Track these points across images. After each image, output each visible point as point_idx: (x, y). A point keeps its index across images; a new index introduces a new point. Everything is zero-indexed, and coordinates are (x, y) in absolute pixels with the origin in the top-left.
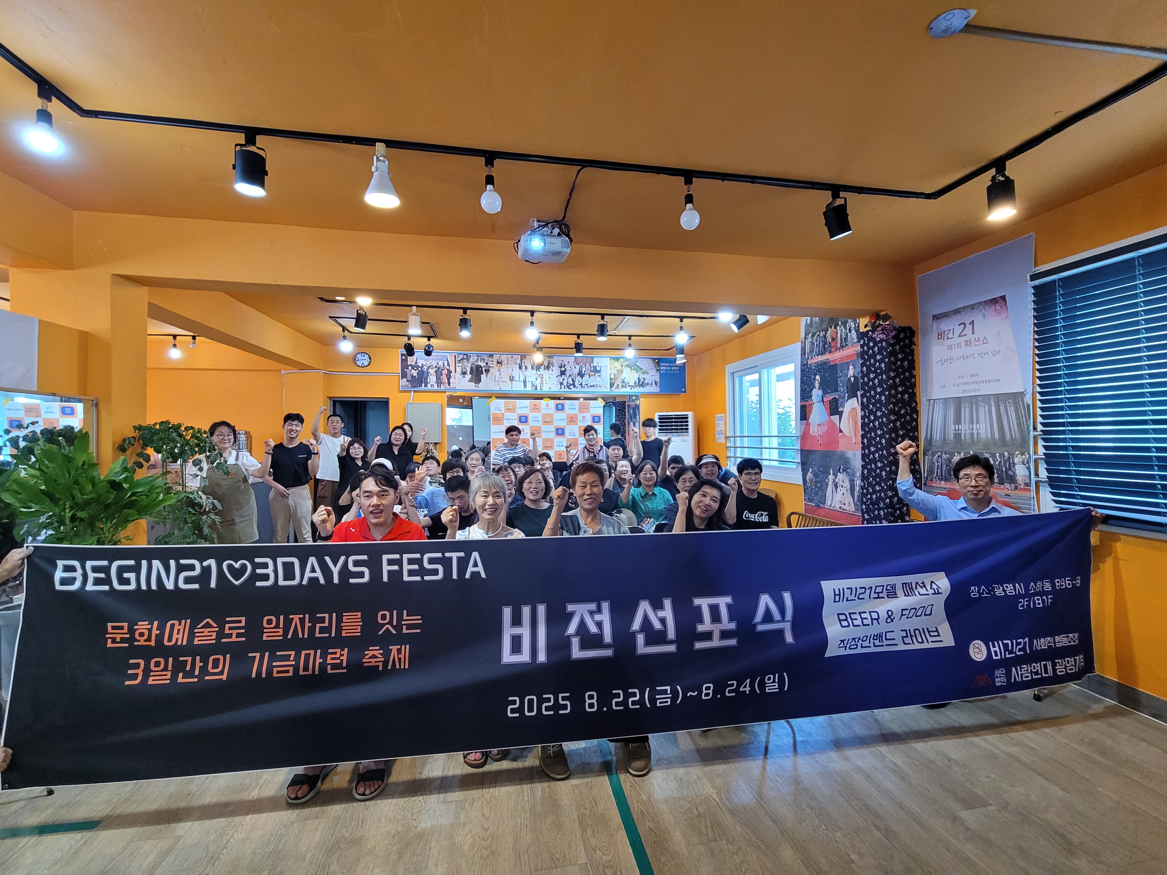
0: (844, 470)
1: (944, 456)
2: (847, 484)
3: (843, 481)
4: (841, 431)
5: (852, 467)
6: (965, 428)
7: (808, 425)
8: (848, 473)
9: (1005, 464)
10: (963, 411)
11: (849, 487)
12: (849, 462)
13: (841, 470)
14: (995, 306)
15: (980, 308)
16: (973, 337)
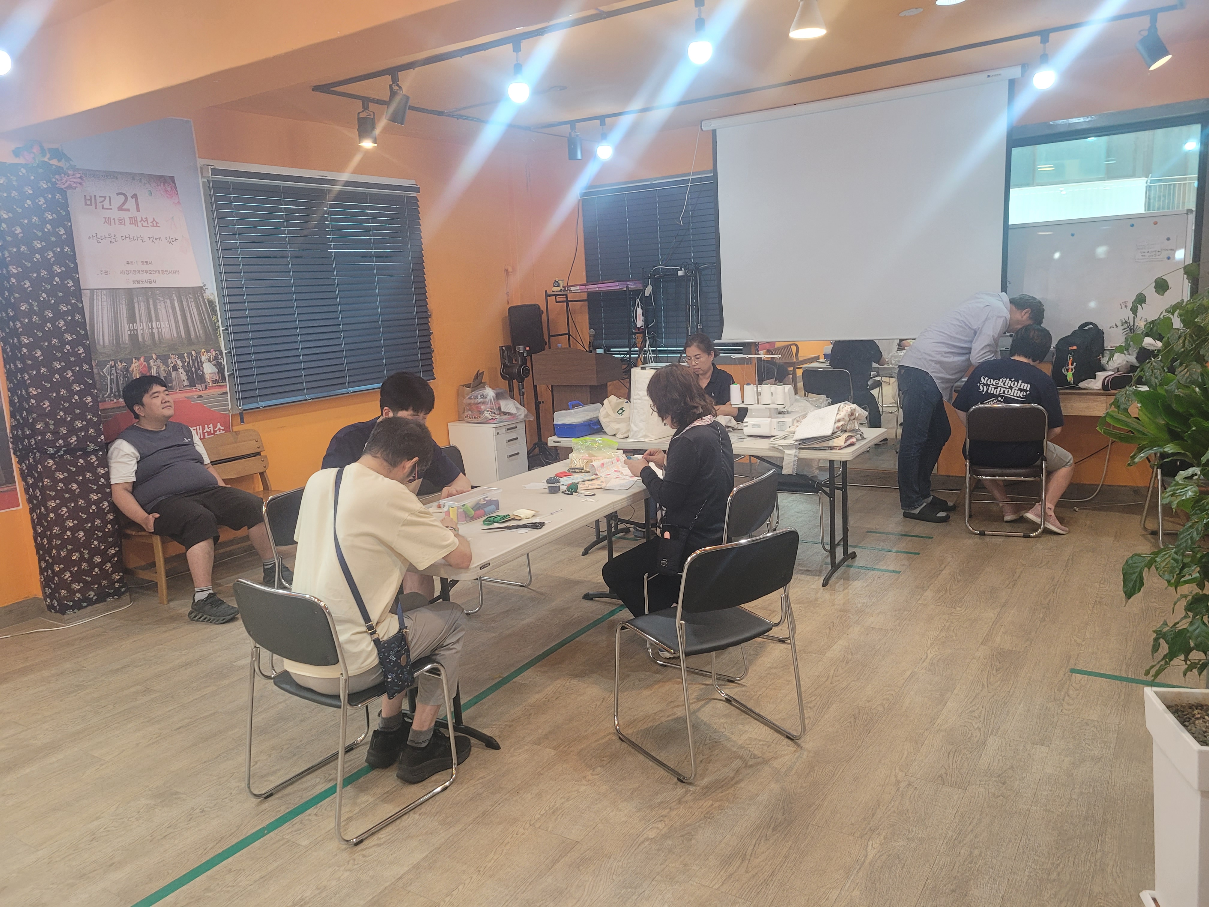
1: (120, 366)
6: (142, 328)
9: (194, 364)
10: (136, 305)
14: (164, 185)
15: (143, 181)
16: (139, 216)
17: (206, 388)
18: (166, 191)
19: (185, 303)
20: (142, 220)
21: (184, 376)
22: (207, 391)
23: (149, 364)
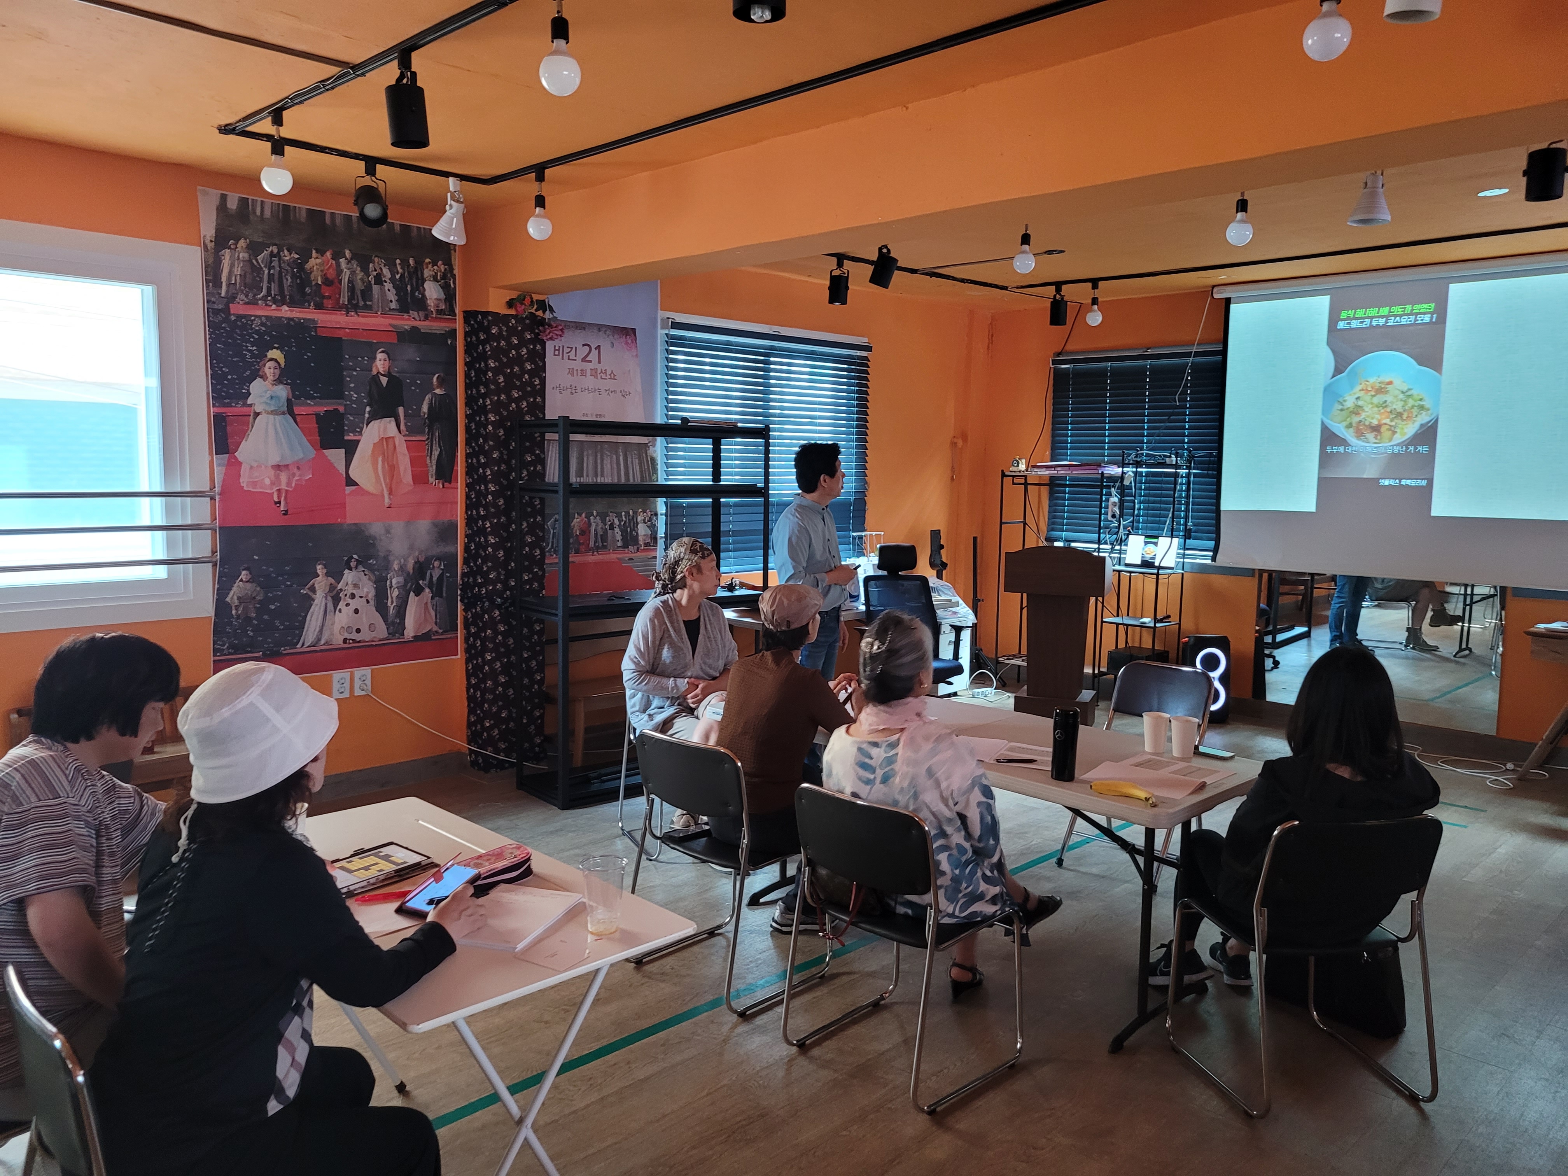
0: (359, 562)
2: (368, 589)
3: (356, 586)
4: (350, 482)
5: (382, 554)
7: (234, 465)
8: (370, 568)
9: (630, 523)
10: (585, 459)
11: (372, 595)
12: (373, 545)
13: (353, 564)
14: (626, 338)
15: (607, 332)
16: (599, 367)
17: (638, 551)
18: (627, 343)
19: (629, 460)
20: (602, 372)
21: (619, 537)
22: (638, 554)
23: (589, 520)
